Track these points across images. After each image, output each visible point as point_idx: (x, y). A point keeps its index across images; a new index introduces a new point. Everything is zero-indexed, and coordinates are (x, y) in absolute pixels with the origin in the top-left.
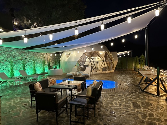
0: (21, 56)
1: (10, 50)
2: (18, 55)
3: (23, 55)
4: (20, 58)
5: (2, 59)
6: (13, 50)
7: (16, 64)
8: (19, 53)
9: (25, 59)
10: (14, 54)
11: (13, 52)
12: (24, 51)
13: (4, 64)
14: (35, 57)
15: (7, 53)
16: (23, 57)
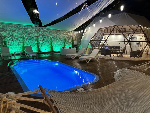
0: (38, 33)
1: (26, 27)
2: (34, 32)
3: (41, 32)
4: (36, 35)
5: (16, 36)
6: (29, 27)
7: (31, 40)
8: (36, 30)
9: (42, 37)
10: (30, 31)
11: (29, 29)
12: (42, 28)
13: (17, 39)
14: (56, 34)
15: (22, 30)
16: (40, 34)
